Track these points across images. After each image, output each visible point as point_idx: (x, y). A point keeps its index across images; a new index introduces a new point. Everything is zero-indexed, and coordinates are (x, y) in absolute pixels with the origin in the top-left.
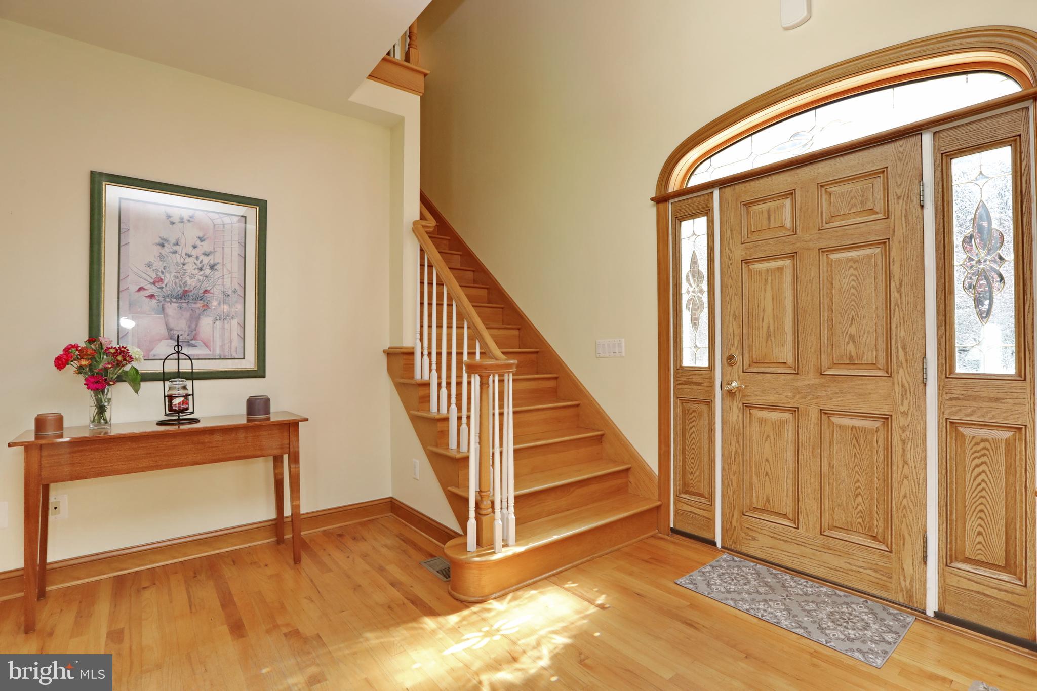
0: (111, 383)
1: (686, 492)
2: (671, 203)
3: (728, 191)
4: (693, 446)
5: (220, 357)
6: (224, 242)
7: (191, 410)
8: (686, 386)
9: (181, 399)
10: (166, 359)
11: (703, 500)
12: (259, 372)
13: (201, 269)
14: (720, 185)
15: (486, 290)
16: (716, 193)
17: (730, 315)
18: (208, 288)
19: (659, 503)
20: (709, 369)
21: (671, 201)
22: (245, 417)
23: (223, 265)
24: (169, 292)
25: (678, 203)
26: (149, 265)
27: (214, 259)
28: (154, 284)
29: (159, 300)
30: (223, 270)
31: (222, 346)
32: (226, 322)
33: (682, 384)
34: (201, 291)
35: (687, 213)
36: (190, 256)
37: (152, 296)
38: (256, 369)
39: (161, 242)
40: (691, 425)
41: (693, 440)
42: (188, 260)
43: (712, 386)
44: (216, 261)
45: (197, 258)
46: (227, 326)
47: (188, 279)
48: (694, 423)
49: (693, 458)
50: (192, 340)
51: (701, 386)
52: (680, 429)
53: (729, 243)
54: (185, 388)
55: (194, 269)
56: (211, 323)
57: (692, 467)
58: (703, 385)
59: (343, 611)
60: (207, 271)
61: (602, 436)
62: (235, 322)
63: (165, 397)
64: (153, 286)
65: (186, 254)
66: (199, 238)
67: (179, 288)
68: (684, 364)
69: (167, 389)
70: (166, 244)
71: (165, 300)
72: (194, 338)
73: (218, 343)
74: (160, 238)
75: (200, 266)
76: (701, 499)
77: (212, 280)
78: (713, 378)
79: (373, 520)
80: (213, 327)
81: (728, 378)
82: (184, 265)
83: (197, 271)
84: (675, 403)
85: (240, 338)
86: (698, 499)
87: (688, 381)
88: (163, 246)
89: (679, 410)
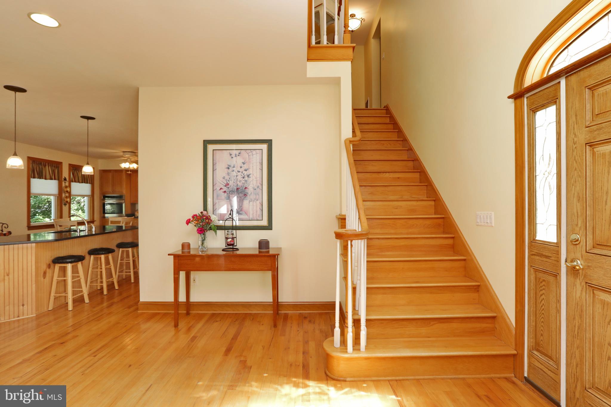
0: (206, 231)
1: (538, 350)
2: (527, 98)
3: (574, 79)
4: (543, 312)
5: (252, 219)
6: (253, 163)
7: (235, 244)
8: (538, 257)
9: (231, 239)
10: (226, 220)
11: (551, 363)
12: (269, 227)
13: (244, 178)
14: (566, 74)
15: (419, 173)
16: (563, 82)
17: (574, 197)
18: (247, 186)
19: (515, 352)
20: (556, 245)
21: (526, 96)
22: (258, 250)
23: (253, 174)
24: (231, 190)
25: (532, 97)
26: (224, 178)
27: (249, 172)
28: (226, 186)
29: (227, 193)
30: (253, 177)
31: (253, 214)
32: (254, 202)
33: (534, 255)
34: (244, 188)
35: (539, 105)
36: (239, 172)
37: (225, 192)
38: (268, 225)
39: (228, 167)
40: (542, 292)
41: (543, 306)
42: (239, 174)
43: (558, 261)
44: (250, 173)
45: (242, 172)
46: (255, 204)
47: (238, 183)
48: (543, 291)
49: (542, 322)
50: (240, 211)
51: (550, 259)
52: (533, 294)
53: (574, 128)
54: (233, 234)
55: (241, 178)
56: (248, 203)
57: (542, 330)
58: (551, 258)
59: (270, 359)
60: (246, 178)
61: (479, 286)
62: (258, 202)
63: (225, 238)
64: (225, 187)
65: (238, 171)
66: (243, 163)
67: (235, 187)
68: (537, 238)
69: (226, 235)
70: (230, 168)
71: (230, 193)
72: (241, 210)
73: (251, 213)
74: (228, 165)
75: (243, 176)
76: (549, 361)
77: (248, 182)
78: (560, 254)
79: (328, 313)
80: (249, 205)
81: (572, 256)
82: (237, 176)
83: (242, 179)
84: (529, 271)
85: (260, 210)
86: (547, 360)
87: (540, 254)
88: (229, 168)
89: (533, 277)
